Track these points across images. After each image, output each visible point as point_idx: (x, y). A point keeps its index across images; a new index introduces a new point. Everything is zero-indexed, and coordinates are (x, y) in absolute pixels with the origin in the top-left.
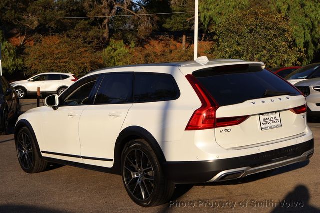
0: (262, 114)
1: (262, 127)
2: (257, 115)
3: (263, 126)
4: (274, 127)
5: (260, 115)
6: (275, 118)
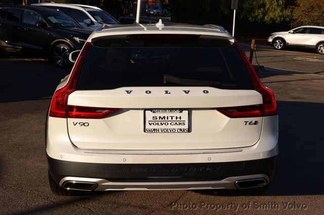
0: (151, 110)
1: (146, 128)
2: (142, 109)
3: (148, 126)
4: (172, 131)
5: (145, 110)
6: (177, 118)
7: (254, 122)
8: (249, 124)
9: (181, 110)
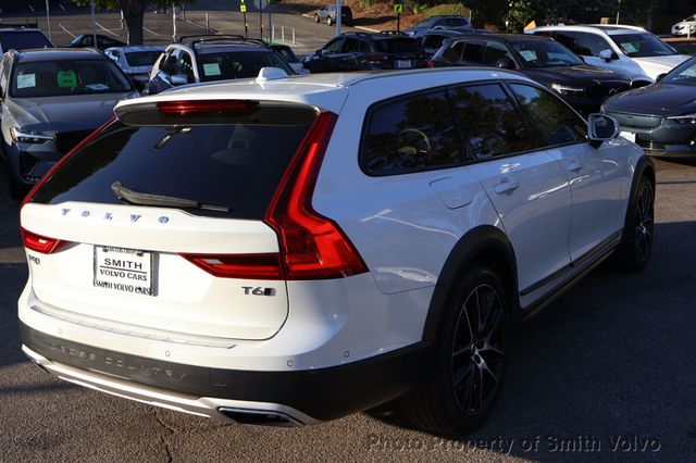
1: (97, 278)
3: (99, 276)
4: (129, 288)
5: (96, 246)
6: (136, 265)
7: (263, 290)
8: (254, 292)
9: (141, 253)
